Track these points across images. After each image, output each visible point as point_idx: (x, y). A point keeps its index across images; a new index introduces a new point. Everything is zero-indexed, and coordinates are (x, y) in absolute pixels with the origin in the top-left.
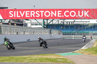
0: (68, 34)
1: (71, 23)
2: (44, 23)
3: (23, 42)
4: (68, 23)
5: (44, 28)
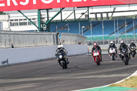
0: (102, 43)
1: (105, 15)
2: (40, 18)
4: (99, 16)
5: (42, 30)
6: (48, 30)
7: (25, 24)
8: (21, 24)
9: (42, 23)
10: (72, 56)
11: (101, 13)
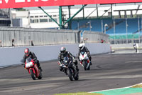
0: (125, 42)
1: (128, 13)
2: (62, 15)
3: (10, 67)
4: (122, 13)
5: (63, 27)
6: (70, 27)
7: (46, 21)
8: (42, 21)
9: (63, 20)
10: (94, 55)
11: (125, 11)
